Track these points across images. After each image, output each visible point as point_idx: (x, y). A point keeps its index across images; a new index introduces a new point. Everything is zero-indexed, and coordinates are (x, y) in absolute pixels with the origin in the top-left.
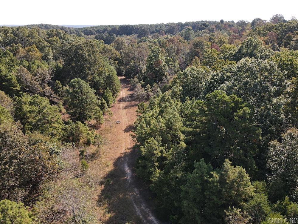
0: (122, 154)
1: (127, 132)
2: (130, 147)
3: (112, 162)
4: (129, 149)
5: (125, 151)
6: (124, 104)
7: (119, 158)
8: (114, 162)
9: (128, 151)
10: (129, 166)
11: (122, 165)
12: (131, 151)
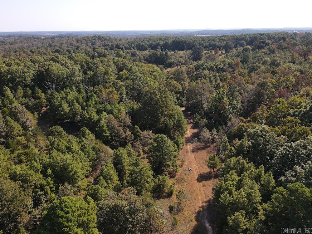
0: (200, 207)
1: (200, 182)
2: (206, 200)
3: (194, 216)
4: (206, 202)
5: (202, 205)
6: (190, 146)
7: (199, 212)
8: (195, 216)
9: (205, 204)
10: (209, 222)
11: (203, 220)
12: (207, 205)
